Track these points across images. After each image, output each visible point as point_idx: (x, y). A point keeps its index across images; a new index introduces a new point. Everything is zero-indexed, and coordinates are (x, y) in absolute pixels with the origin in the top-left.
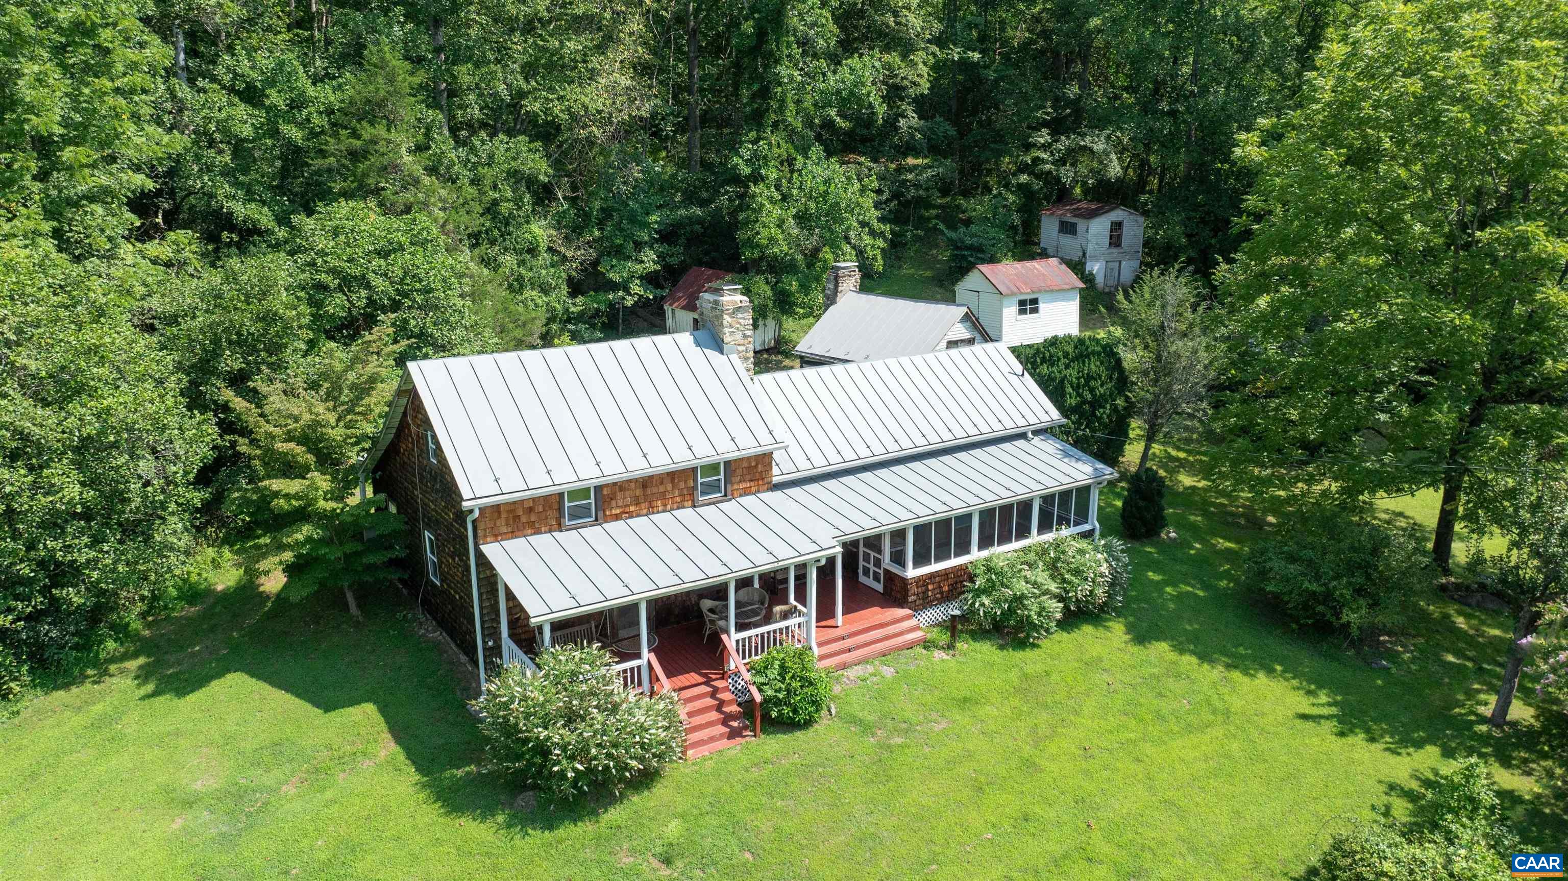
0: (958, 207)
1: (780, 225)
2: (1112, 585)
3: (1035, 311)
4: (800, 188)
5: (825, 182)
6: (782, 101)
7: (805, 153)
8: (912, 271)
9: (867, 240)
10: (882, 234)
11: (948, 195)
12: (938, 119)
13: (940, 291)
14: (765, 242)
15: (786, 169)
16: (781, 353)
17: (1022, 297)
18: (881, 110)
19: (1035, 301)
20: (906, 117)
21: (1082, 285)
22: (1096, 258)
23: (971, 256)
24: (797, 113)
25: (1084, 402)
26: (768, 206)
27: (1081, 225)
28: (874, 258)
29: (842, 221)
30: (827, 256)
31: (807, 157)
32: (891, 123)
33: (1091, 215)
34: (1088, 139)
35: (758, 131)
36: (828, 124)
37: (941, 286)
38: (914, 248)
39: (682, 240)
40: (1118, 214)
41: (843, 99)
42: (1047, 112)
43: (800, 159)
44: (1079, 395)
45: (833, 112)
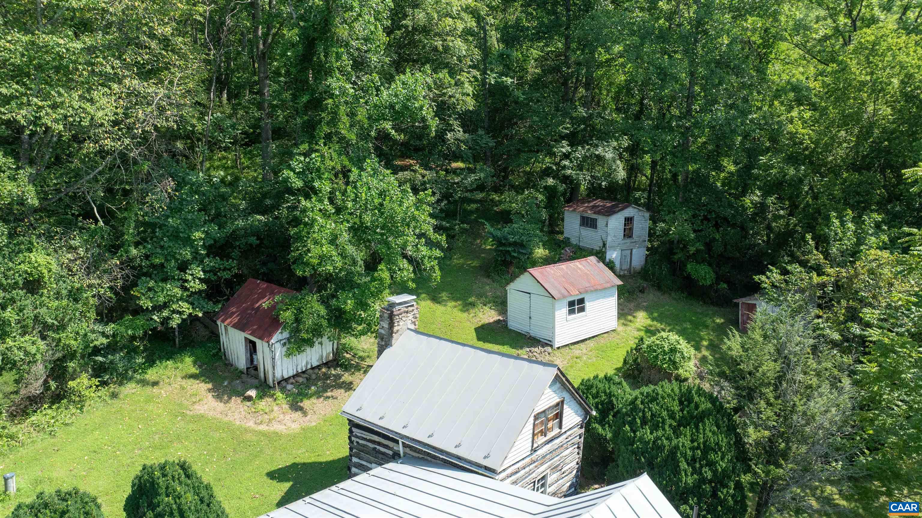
0: (492, 200)
1: (333, 240)
3: (582, 310)
4: (354, 200)
5: (380, 195)
6: (335, 115)
7: (359, 163)
8: (461, 261)
9: (424, 251)
10: (437, 245)
11: (484, 191)
12: (481, 132)
13: (489, 281)
14: (315, 261)
15: (341, 182)
16: (341, 366)
17: (571, 299)
18: (434, 124)
19: (581, 301)
20: (453, 130)
21: (620, 282)
22: (613, 248)
23: (514, 251)
24: (351, 126)
26: (320, 220)
27: (601, 221)
28: (432, 267)
29: (399, 234)
30: (383, 276)
31: (362, 169)
32: (441, 136)
33: (610, 212)
34: (600, 149)
35: (310, 143)
36: (384, 136)
37: (488, 276)
38: (462, 240)
39: (236, 253)
40: (630, 212)
41: (397, 112)
42: (566, 128)
43: (355, 170)
45: (388, 126)
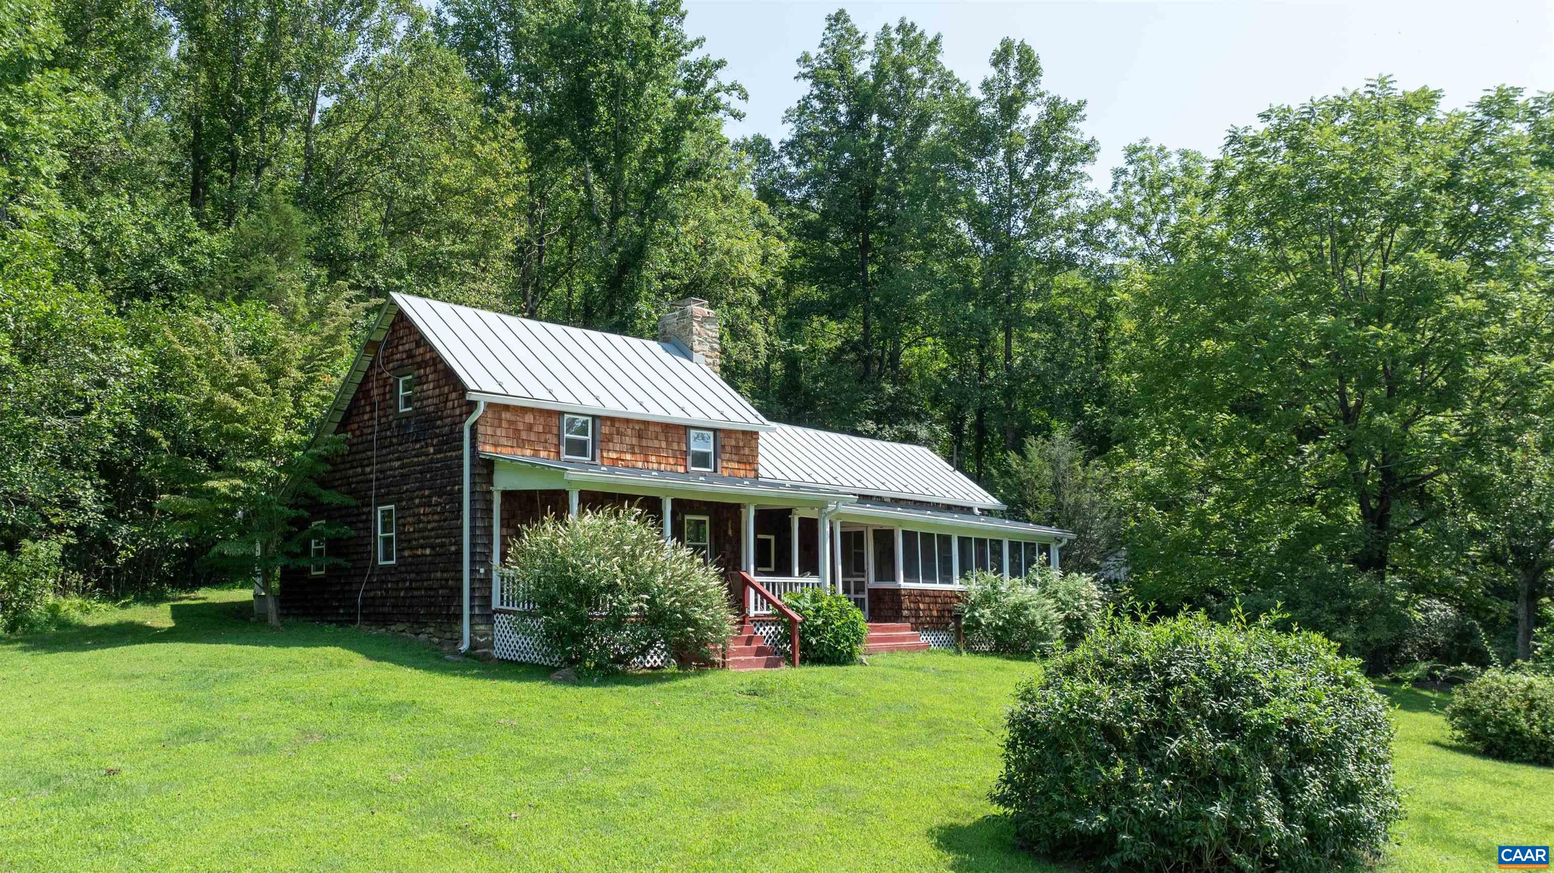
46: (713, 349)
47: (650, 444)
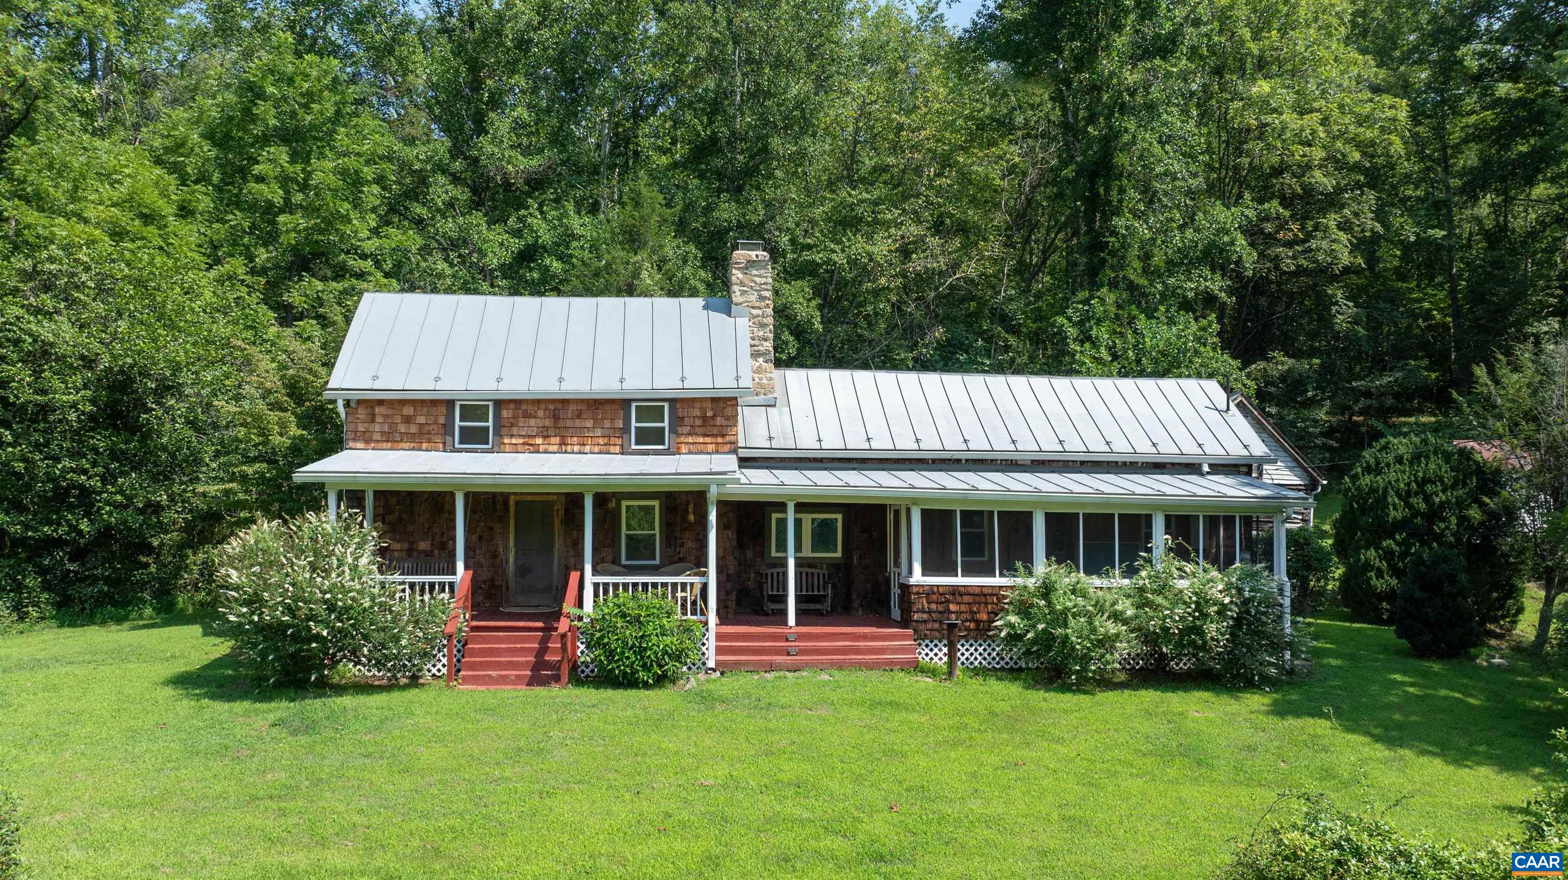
2: (1238, 621)
6: (1123, 257)
20: (1336, 304)
25: (1416, 513)
35: (1091, 290)
44: (1408, 505)
46: (762, 298)
47: (569, 423)
